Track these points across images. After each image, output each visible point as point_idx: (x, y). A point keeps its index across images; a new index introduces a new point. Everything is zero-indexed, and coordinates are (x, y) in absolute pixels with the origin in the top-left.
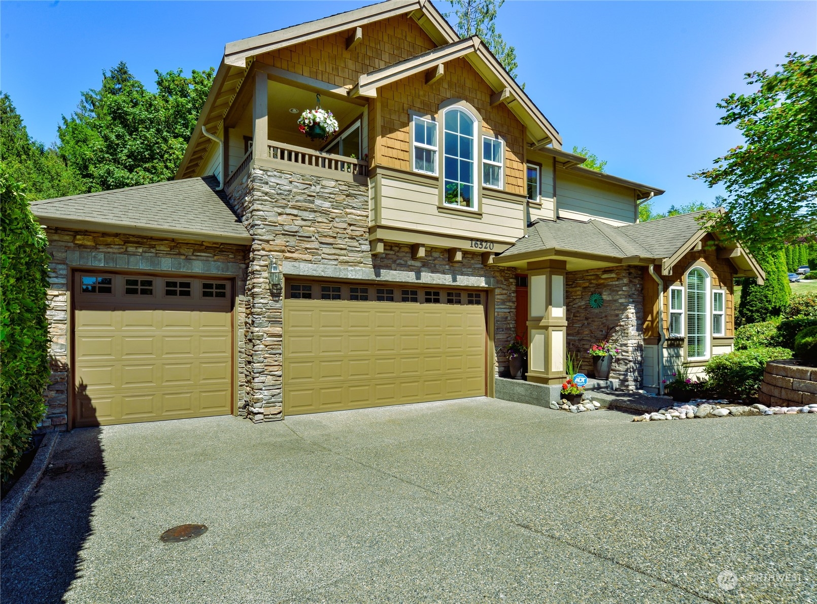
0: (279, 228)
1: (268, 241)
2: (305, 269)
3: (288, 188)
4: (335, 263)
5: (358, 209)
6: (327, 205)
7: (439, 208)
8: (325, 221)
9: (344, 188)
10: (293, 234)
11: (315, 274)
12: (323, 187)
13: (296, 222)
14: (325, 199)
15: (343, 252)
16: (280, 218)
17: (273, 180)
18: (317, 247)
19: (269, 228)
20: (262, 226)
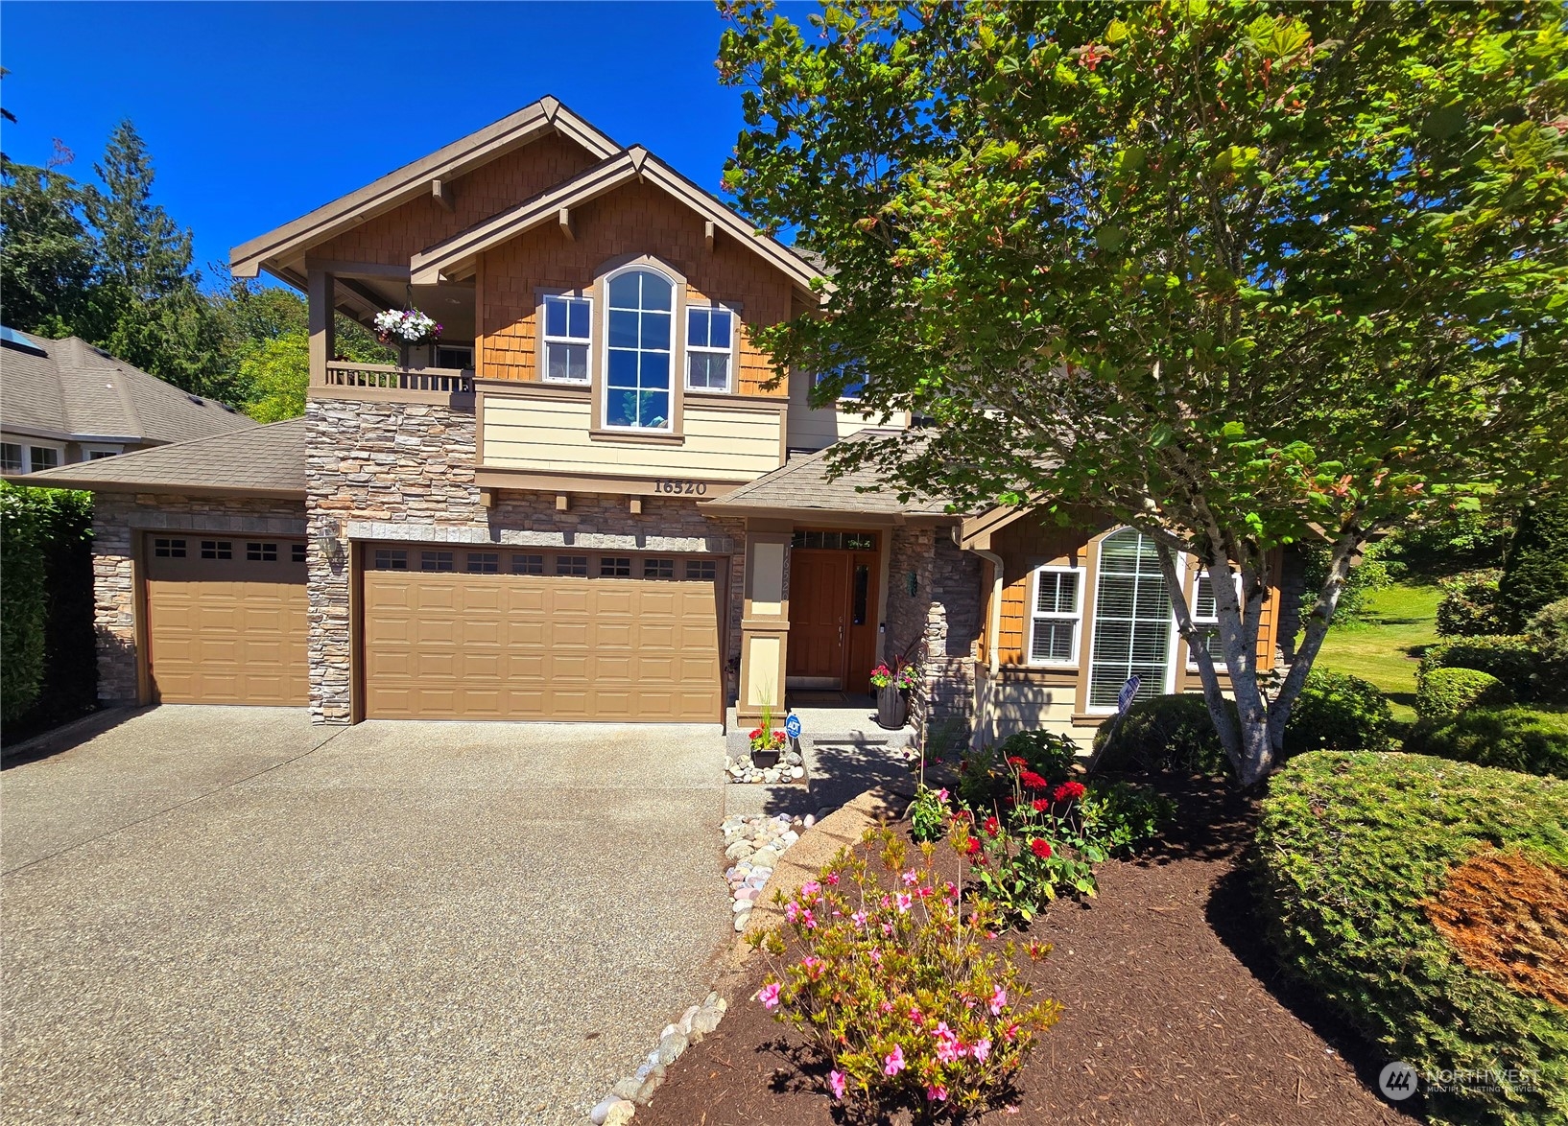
0: (342, 477)
1: (326, 496)
2: (381, 532)
3: (353, 423)
4: (429, 521)
5: (465, 443)
6: (414, 441)
7: (591, 434)
8: (412, 463)
9: (441, 415)
10: (363, 485)
11: (395, 537)
12: (409, 417)
13: (366, 469)
14: (411, 434)
15: (441, 506)
16: (343, 465)
17: (332, 414)
18: (399, 500)
19: (327, 479)
20: (317, 477)
